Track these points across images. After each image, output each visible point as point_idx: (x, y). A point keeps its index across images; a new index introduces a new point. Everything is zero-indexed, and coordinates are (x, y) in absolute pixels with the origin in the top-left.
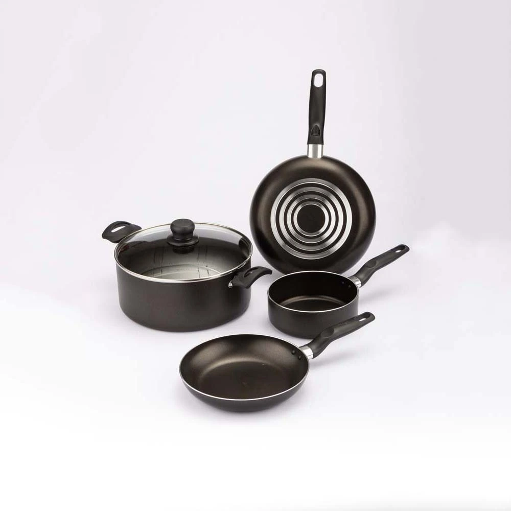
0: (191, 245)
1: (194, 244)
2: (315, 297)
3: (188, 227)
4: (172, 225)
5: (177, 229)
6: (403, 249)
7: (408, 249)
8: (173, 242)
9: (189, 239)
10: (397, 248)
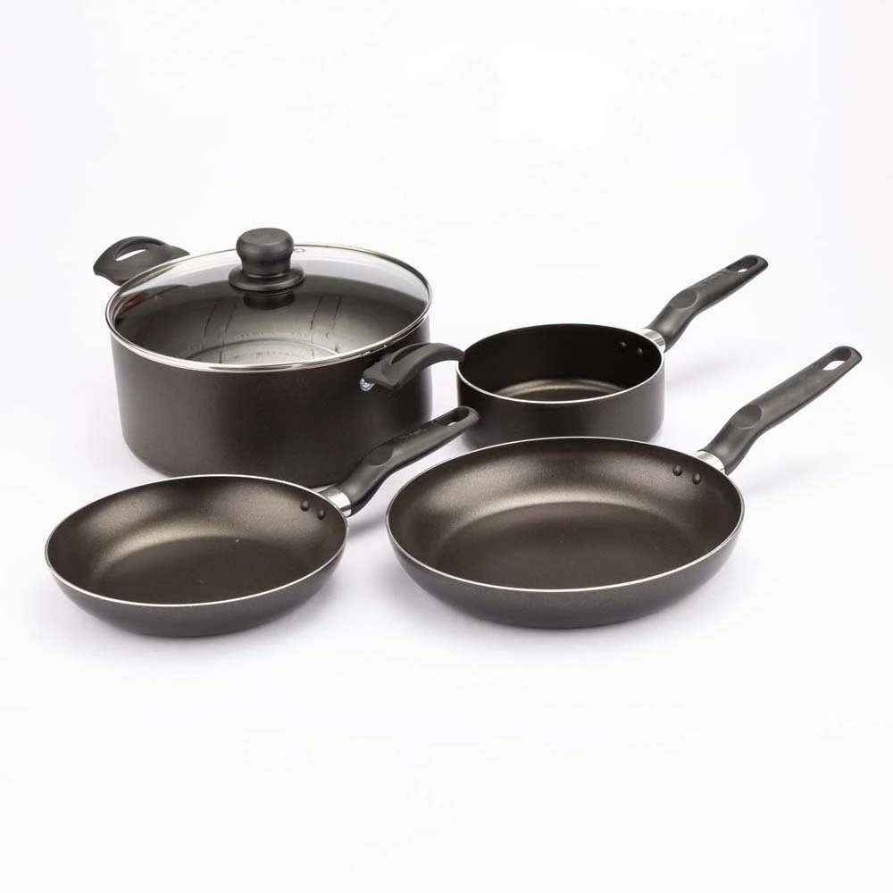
0: (285, 289)
1: (292, 287)
2: (565, 383)
3: (276, 245)
4: (241, 244)
5: (250, 251)
6: (753, 266)
7: (765, 265)
8: (244, 282)
9: (280, 275)
10: (739, 264)
